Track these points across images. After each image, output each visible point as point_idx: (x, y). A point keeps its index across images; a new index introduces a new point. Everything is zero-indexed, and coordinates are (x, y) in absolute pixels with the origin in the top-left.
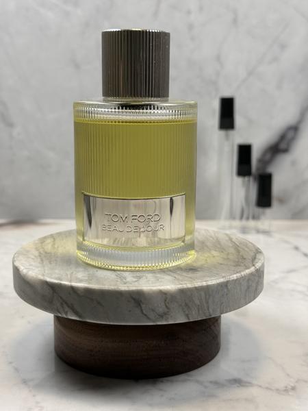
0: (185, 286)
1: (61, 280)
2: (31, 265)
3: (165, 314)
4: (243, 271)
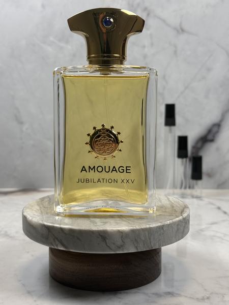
1: (54, 224)
2: (34, 215)
4: (174, 219)
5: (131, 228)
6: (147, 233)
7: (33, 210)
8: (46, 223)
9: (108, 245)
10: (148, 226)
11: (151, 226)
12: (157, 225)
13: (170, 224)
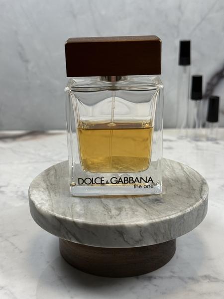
0: (154, 221)
1: (66, 216)
2: (42, 199)
3: (140, 240)
4: (194, 204)
5: (150, 221)
6: (167, 225)
7: (40, 191)
8: (57, 215)
9: (126, 239)
10: (168, 218)
11: (171, 217)
12: (177, 215)
13: (190, 212)
